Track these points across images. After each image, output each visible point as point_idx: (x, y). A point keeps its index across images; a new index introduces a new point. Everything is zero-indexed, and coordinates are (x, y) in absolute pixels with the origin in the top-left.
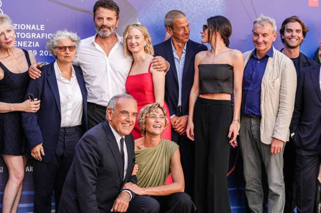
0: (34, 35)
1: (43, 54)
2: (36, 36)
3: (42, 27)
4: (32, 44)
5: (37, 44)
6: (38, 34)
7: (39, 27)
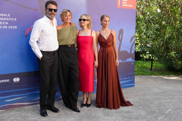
0: (5, 19)
1: (10, 27)
2: (6, 19)
3: (9, 15)
4: (4, 23)
5: (7, 23)
6: (7, 18)
7: (8, 15)
